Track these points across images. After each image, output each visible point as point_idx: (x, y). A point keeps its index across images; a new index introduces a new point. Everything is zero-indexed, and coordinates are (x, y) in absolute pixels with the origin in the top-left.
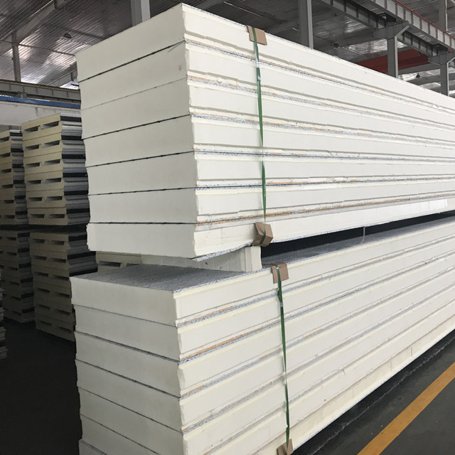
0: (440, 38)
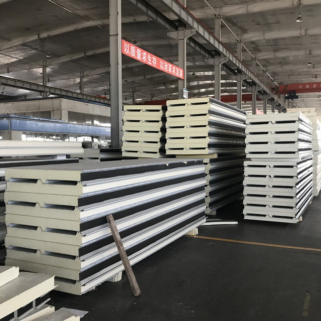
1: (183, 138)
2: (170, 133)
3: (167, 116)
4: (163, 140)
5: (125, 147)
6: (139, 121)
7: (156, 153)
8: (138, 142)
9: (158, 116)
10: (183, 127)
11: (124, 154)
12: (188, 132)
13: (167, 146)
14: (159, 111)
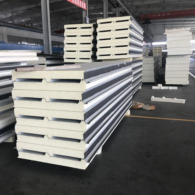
1: (110, 47)
2: (99, 44)
3: (97, 31)
4: (95, 50)
5: (66, 55)
6: (76, 36)
7: (89, 59)
8: (75, 51)
9: (90, 31)
10: (110, 39)
11: (65, 61)
12: (113, 43)
13: (98, 54)
14: (90, 28)
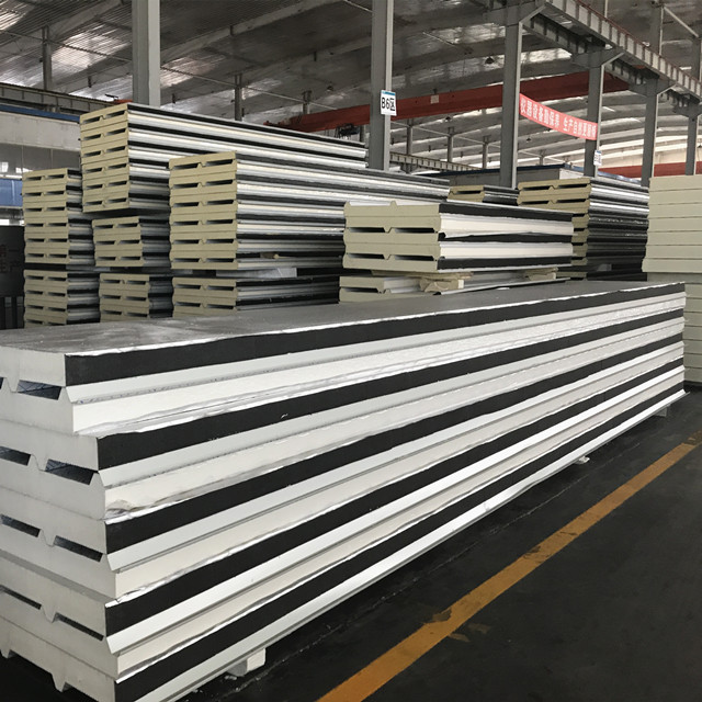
0: (594, 27)
